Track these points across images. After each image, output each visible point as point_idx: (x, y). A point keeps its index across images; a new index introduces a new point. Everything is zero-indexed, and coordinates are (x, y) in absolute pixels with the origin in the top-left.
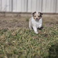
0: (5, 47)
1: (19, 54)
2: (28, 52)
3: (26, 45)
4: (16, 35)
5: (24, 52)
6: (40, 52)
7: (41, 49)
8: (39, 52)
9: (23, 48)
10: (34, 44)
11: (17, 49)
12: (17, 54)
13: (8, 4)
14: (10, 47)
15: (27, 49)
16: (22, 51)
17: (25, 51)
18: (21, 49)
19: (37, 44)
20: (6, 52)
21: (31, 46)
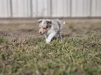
0: (37, 60)
1: (56, 68)
2: (68, 66)
3: (65, 57)
4: (55, 45)
5: (62, 66)
6: (84, 67)
7: (85, 62)
8: (82, 66)
9: (61, 61)
10: (77, 57)
11: (53, 62)
12: (53, 69)
13: (46, 7)
14: (45, 59)
15: (66, 62)
16: (60, 65)
17: (64, 64)
18: (58, 62)
19: (81, 56)
20: (39, 66)
21: (73, 59)
